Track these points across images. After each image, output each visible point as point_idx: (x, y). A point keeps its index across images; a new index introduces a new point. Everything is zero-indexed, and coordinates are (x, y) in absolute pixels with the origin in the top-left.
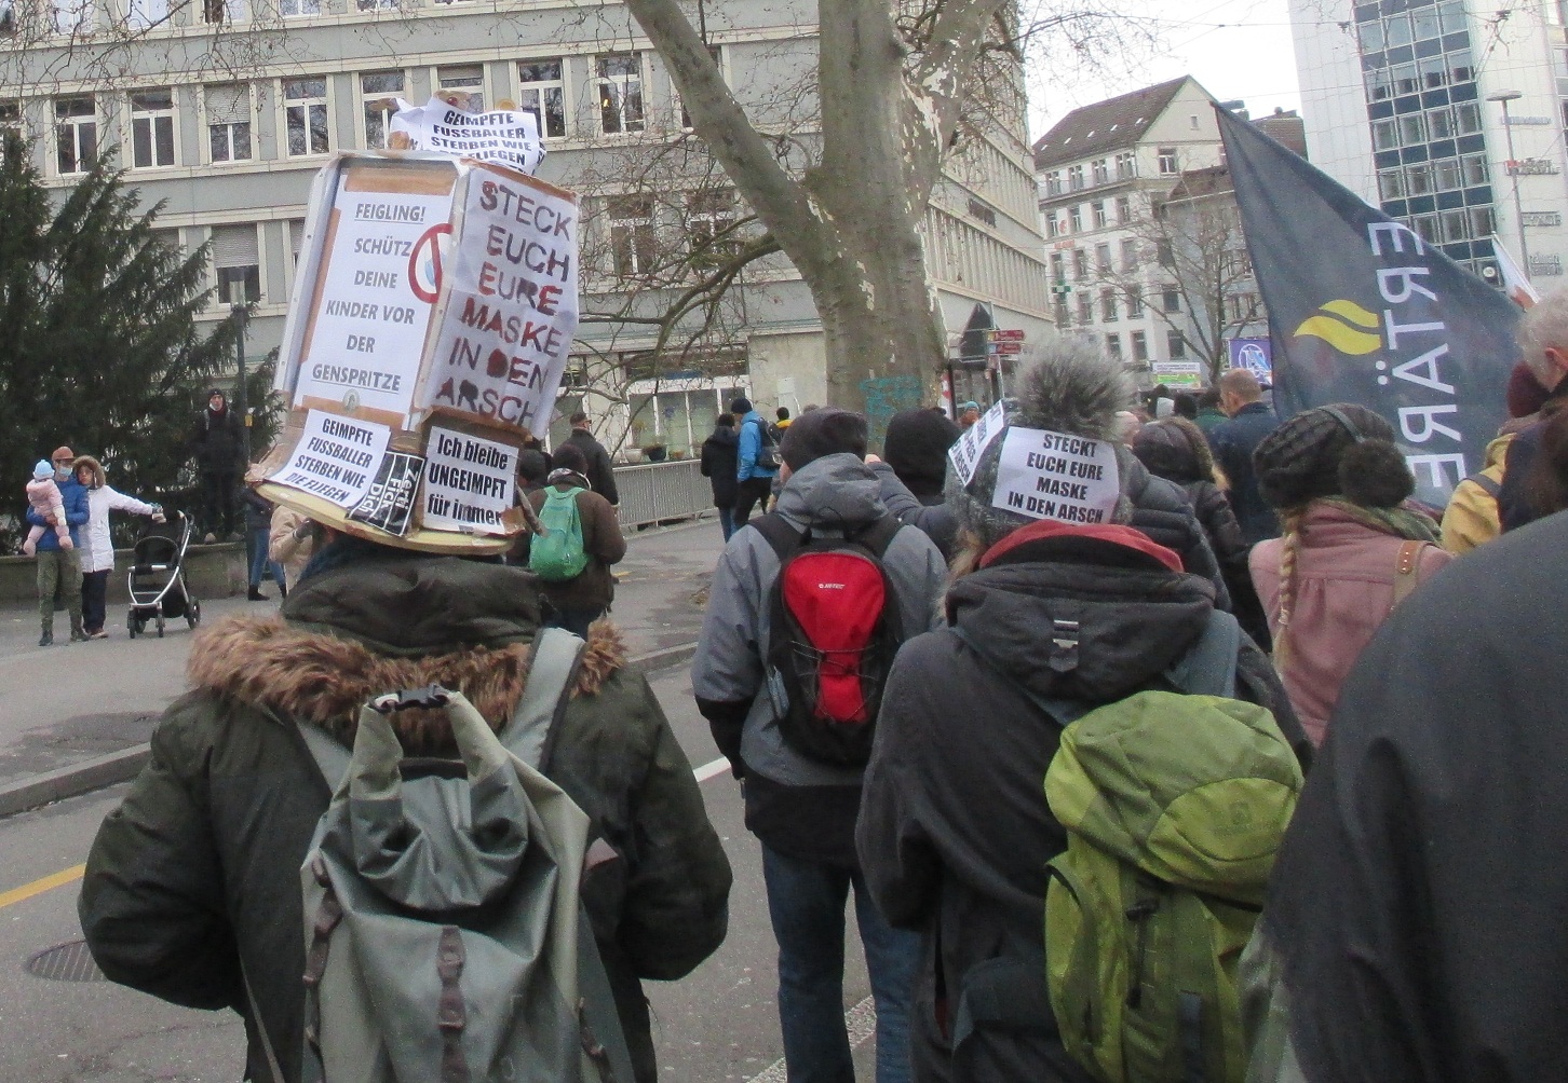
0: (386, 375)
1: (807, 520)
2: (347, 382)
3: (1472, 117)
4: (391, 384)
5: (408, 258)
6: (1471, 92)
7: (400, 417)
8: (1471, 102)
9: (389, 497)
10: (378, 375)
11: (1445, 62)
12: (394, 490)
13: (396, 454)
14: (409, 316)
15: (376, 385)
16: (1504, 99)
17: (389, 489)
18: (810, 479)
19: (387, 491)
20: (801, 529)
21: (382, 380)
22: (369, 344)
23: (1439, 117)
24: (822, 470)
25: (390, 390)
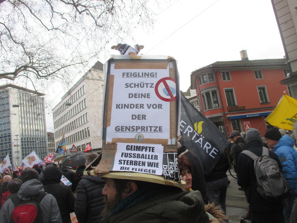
0: (154, 127)
1: (22, 196)
2: (135, 131)
3: (10, 139)
4: (158, 129)
5: (154, 89)
6: (10, 136)
7: (167, 140)
8: (10, 137)
9: (171, 169)
10: (151, 127)
11: (7, 132)
12: (172, 166)
13: (168, 153)
14: (160, 106)
15: (151, 130)
16: (17, 136)
17: (170, 166)
18: (24, 186)
19: (170, 167)
20: (20, 198)
21: (153, 129)
22: (144, 117)
23: (6, 139)
24: (28, 183)
25: (158, 132)
